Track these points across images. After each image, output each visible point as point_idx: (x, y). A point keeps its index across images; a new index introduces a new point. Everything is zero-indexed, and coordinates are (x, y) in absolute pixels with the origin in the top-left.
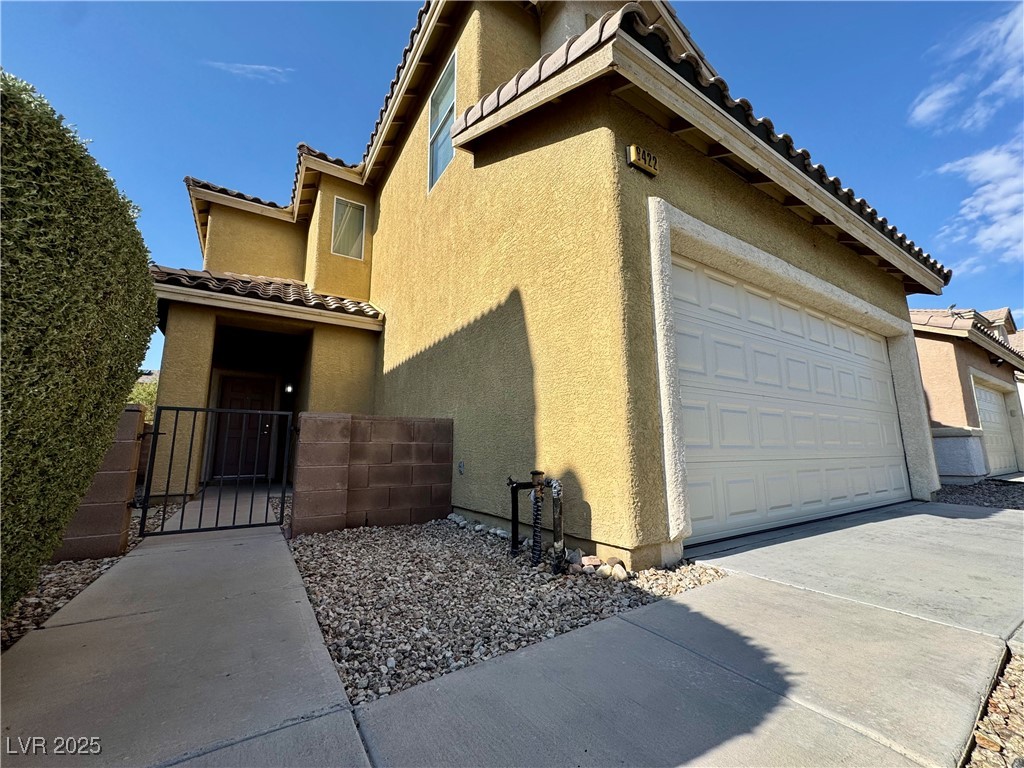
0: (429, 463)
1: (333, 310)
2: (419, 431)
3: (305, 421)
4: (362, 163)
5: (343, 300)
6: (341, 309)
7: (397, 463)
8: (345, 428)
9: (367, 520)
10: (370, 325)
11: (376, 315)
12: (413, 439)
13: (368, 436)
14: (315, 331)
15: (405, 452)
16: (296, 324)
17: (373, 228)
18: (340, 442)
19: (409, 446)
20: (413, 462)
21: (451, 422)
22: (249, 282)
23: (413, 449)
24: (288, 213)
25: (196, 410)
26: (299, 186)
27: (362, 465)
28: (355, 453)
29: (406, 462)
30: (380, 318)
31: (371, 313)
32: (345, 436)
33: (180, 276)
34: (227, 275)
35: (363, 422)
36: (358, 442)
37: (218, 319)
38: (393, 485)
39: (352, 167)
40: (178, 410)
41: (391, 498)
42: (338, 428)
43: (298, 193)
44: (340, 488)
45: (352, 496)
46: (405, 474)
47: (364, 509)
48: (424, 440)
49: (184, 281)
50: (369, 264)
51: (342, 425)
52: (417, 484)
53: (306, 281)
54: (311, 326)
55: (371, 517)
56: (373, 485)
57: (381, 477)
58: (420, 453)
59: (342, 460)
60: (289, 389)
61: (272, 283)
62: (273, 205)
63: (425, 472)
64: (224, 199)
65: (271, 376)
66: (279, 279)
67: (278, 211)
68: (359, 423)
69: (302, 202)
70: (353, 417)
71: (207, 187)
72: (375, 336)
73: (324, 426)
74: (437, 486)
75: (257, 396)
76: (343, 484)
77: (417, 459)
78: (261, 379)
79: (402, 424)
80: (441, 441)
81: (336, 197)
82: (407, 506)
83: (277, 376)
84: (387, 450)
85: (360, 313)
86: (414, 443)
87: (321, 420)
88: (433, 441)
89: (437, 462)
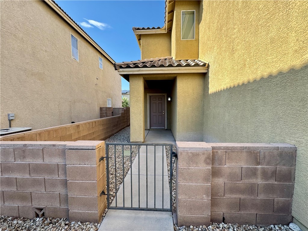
0: (272, 182)
1: (185, 66)
2: (265, 157)
3: (181, 154)
5: (187, 60)
6: (188, 65)
7: (246, 181)
8: (208, 158)
9: (224, 218)
10: (202, 70)
11: (204, 65)
12: (258, 164)
13: (223, 161)
15: (253, 173)
16: (170, 75)
17: (199, 21)
18: (204, 168)
19: (256, 169)
20: (259, 181)
22: (152, 61)
23: (259, 172)
24: (164, 29)
26: (167, 13)
27: (220, 181)
28: (215, 173)
29: (253, 181)
30: (207, 66)
31: (202, 64)
32: (208, 164)
33: (130, 64)
34: (145, 60)
35: (219, 151)
36: (217, 166)
37: (144, 78)
38: (242, 197)
40: (115, 145)
41: (241, 205)
42: (203, 158)
43: (167, 18)
44: (206, 199)
45: (214, 203)
46: (251, 189)
47: (222, 211)
48: (268, 163)
49: (131, 66)
50: (198, 40)
51: (206, 156)
52: (262, 197)
53: (172, 56)
54: (175, 75)
55: (227, 216)
56: (228, 196)
57: (233, 190)
58: (265, 175)
59: (206, 180)
60: (169, 99)
61: (160, 60)
62: (159, 28)
63: (269, 189)
64: (144, 32)
65: (163, 94)
66: (163, 57)
67: (161, 30)
68: (217, 152)
69: (169, 13)
70: (213, 148)
71: (138, 29)
72: (204, 75)
73: (194, 156)
74: (279, 199)
75: (160, 102)
76: (208, 196)
77: (262, 179)
78: (161, 96)
79: (250, 152)
80: (284, 165)
81: (182, 11)
82: (254, 212)
83: (166, 95)
84: (238, 171)
85: (197, 65)
86: (259, 166)
87: (191, 153)
88: (277, 165)
89: (280, 181)
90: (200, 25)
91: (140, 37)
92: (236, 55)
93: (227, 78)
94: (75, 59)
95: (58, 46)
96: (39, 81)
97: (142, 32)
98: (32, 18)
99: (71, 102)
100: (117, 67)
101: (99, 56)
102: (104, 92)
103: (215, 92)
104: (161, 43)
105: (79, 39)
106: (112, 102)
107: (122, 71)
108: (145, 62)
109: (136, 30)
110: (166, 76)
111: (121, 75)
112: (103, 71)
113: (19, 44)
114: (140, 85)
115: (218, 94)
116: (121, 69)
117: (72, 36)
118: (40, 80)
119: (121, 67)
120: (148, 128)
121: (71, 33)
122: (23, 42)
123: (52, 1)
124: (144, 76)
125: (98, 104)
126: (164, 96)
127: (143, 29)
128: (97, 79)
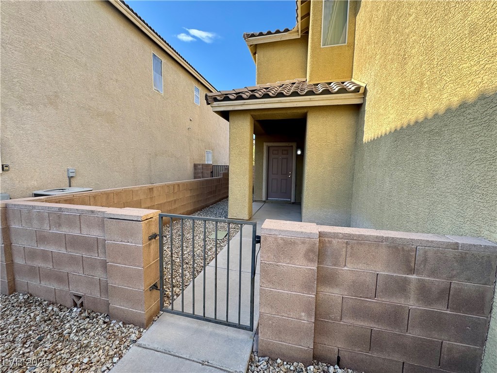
0: (440, 308)
2: (425, 260)
3: (266, 239)
5: (330, 84)
6: (328, 92)
7: (383, 299)
8: (310, 250)
9: (339, 358)
11: (357, 90)
12: (412, 271)
13: (342, 259)
14: (308, 114)
15: (401, 287)
16: (295, 111)
18: (304, 266)
19: (406, 280)
20: (412, 303)
22: (268, 88)
23: (412, 287)
24: (295, 32)
26: (299, 3)
27: (334, 294)
28: (323, 278)
29: (399, 301)
30: (362, 91)
31: (353, 88)
32: (311, 260)
33: (230, 94)
35: (335, 241)
36: (328, 265)
37: (253, 117)
38: (376, 327)
41: (373, 341)
42: (302, 249)
43: (299, 11)
44: (307, 321)
45: (321, 328)
46: (395, 317)
47: (334, 345)
48: (433, 273)
49: (231, 97)
50: (352, 46)
52: (415, 333)
53: (307, 78)
54: (305, 110)
55: (344, 355)
56: (348, 321)
57: (358, 312)
58: (424, 293)
59: (307, 287)
60: (299, 152)
61: (283, 85)
62: (287, 30)
63: (433, 321)
64: (261, 39)
65: (291, 144)
66: (288, 81)
67: (290, 33)
68: (330, 242)
70: (321, 234)
71: (253, 35)
72: (357, 109)
73: (286, 246)
74: (454, 345)
75: (285, 156)
76: (309, 315)
77: (418, 300)
78: (286, 146)
79: (396, 248)
80: (468, 280)
82: (397, 358)
83: (294, 145)
84: (370, 280)
85: (343, 90)
86: (414, 277)
87: (282, 239)
88: (452, 277)
89: (453, 309)
90: (358, 17)
91: (255, 48)
92: (409, 67)
93: (391, 112)
94: (158, 91)
95: (133, 73)
96: (107, 124)
97: (258, 39)
98: (98, 34)
99: (150, 154)
100: (210, 100)
101: (195, 84)
102: (201, 140)
103: (372, 139)
104: (290, 55)
105: (165, 60)
106: (213, 156)
107: (216, 105)
108: (254, 90)
109: (249, 37)
110: (289, 112)
111: (217, 112)
112: (200, 107)
113: (81, 73)
114: (245, 129)
115: (376, 142)
116: (215, 103)
117: (155, 55)
118: (108, 122)
119: (215, 100)
120: (264, 199)
121: (152, 52)
122: (87, 69)
123: (121, 1)
124: (253, 113)
125: (191, 159)
126: (292, 146)
127: (261, 34)
128: (190, 121)
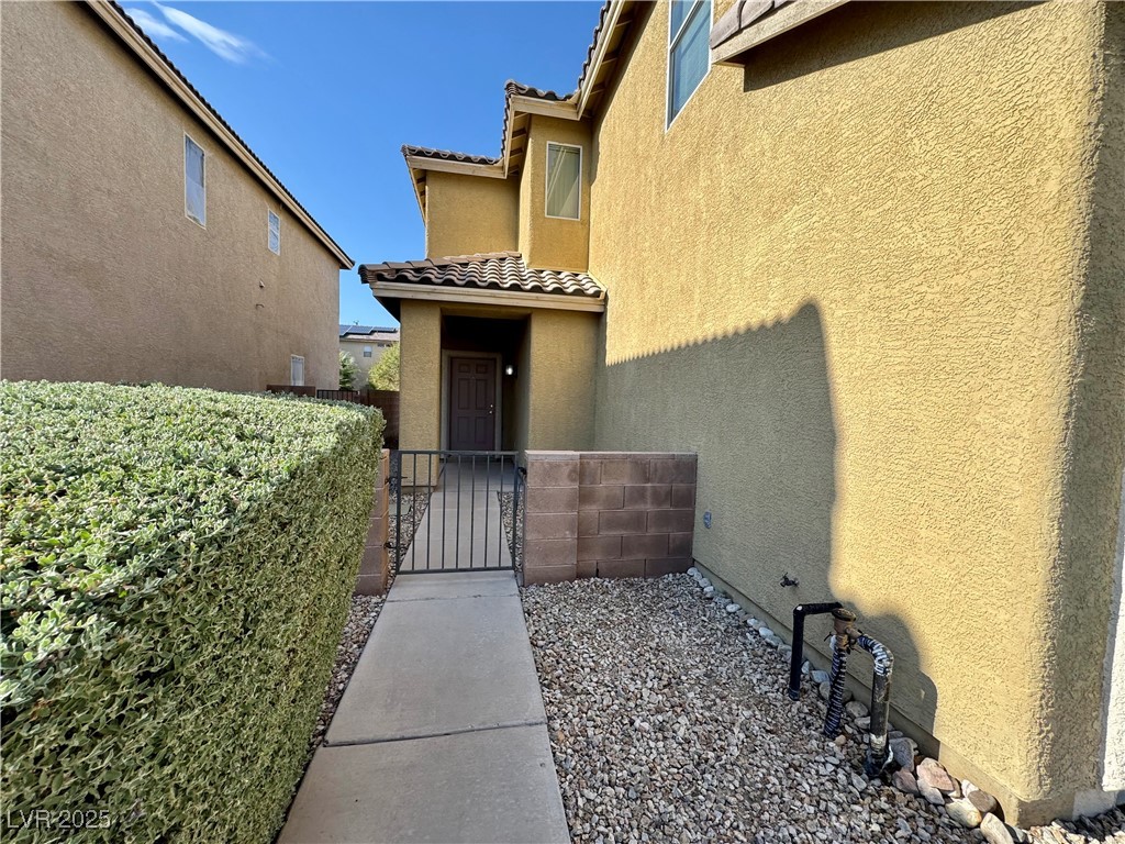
0: (667, 507)
1: (551, 292)
2: (656, 470)
3: (532, 464)
4: (577, 91)
6: (560, 291)
7: (629, 508)
8: (574, 471)
9: (598, 571)
10: (592, 306)
11: (597, 294)
12: (648, 480)
13: (598, 478)
14: (533, 318)
15: (639, 495)
16: (513, 310)
17: (591, 176)
18: (568, 486)
19: (644, 489)
20: (649, 507)
21: (695, 459)
22: (467, 264)
23: (649, 493)
24: (498, 168)
25: (430, 453)
26: (509, 134)
27: (592, 510)
28: (584, 497)
29: (641, 507)
30: (602, 296)
31: (591, 291)
32: (573, 480)
33: (406, 270)
34: (447, 259)
36: (587, 485)
37: (442, 313)
38: (624, 533)
39: (565, 99)
40: (415, 453)
41: (623, 547)
42: (566, 470)
43: (508, 144)
44: (570, 538)
45: (582, 545)
46: (638, 521)
47: (594, 558)
48: (661, 481)
49: (410, 276)
50: (586, 223)
51: (570, 467)
52: (652, 532)
53: (520, 251)
54: (529, 312)
55: (603, 567)
56: (603, 533)
57: (612, 523)
58: (658, 498)
59: (571, 506)
60: (510, 371)
61: (487, 260)
62: (484, 162)
63: (663, 519)
64: (437, 164)
65: (492, 355)
66: (494, 254)
67: (489, 168)
68: (588, 463)
69: (512, 153)
70: (581, 456)
71: (420, 153)
72: (598, 318)
73: (551, 470)
74: (676, 534)
75: (481, 376)
76: (573, 532)
77: (652, 503)
78: (483, 359)
79: (636, 463)
80: (682, 482)
81: (548, 142)
82: (641, 556)
83: (499, 357)
84: (619, 492)
85: (579, 292)
86: (649, 485)
87: (548, 463)
88: (672, 482)
89: (676, 507)
90: (593, 187)
91: (423, 177)
94: (195, 219)
95: (144, 176)
96: (88, 292)
98: (72, 88)
99: (177, 362)
100: (370, 276)
101: (270, 208)
102: (282, 332)
104: (489, 204)
105: (209, 152)
106: (306, 368)
107: (382, 287)
108: (445, 266)
109: (414, 155)
110: (504, 310)
112: (279, 258)
113: (34, 172)
114: (430, 331)
117: (190, 141)
118: (88, 287)
121: (185, 133)
122: (48, 165)
124: (443, 307)
125: (261, 373)
126: (495, 360)
127: (436, 155)
128: (259, 289)
